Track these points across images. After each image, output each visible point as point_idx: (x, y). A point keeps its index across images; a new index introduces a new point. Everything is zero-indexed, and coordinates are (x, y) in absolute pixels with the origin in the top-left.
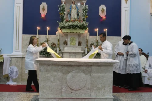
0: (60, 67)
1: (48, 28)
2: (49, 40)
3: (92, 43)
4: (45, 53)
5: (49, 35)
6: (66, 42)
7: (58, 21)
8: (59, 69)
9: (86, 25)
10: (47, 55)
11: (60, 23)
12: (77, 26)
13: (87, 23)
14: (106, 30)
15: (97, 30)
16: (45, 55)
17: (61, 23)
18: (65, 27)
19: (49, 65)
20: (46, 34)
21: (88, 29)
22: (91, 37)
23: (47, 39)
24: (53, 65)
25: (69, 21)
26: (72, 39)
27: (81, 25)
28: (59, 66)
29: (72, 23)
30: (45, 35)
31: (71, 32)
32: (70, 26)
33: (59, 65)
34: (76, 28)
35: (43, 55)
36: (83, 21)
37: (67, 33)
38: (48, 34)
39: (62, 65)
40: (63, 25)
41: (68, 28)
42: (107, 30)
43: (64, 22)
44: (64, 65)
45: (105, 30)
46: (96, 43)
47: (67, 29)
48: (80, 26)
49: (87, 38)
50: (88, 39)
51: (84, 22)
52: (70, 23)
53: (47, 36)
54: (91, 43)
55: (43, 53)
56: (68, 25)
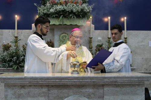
0: (45, 90)
1: (16, 16)
2: (19, 38)
3: (100, 44)
4: (11, 64)
5: (20, 31)
6: (51, 43)
7: (35, 4)
8: (43, 92)
9: (88, 11)
10: (16, 67)
11: (40, 7)
12: (72, 12)
13: (91, 7)
14: (124, 19)
15: (108, 19)
16: (11, 66)
17: (42, 6)
18: (49, 14)
19: (23, 86)
20: (14, 29)
21: (91, 18)
22: (98, 32)
23: (16, 37)
24: (30, 86)
25: (57, 4)
26: (63, 37)
27: (80, 10)
28: (42, 88)
29: (62, 8)
30: (11, 30)
31: (60, 25)
32: (59, 12)
33: (41, 86)
34: (71, 15)
35: (9, 66)
36: (83, 2)
37: (53, 27)
38: (18, 29)
39: (48, 86)
40: (45, 12)
41: (56, 17)
42: (127, 20)
43: (48, 4)
44: (52, 86)
45: (122, 19)
46: (107, 44)
47: (53, 17)
48: (78, 11)
49: (90, 35)
50: (91, 37)
51: (84, 5)
52: (59, 7)
53: (16, 32)
54: (98, 43)
55: (9, 64)
56: (56, 10)
